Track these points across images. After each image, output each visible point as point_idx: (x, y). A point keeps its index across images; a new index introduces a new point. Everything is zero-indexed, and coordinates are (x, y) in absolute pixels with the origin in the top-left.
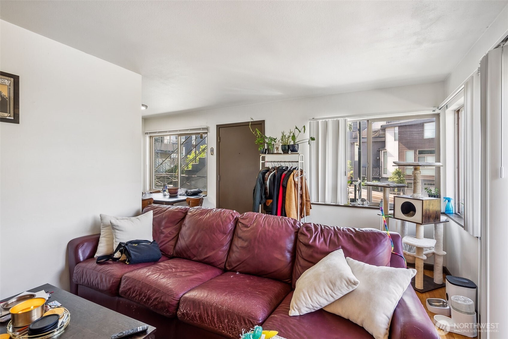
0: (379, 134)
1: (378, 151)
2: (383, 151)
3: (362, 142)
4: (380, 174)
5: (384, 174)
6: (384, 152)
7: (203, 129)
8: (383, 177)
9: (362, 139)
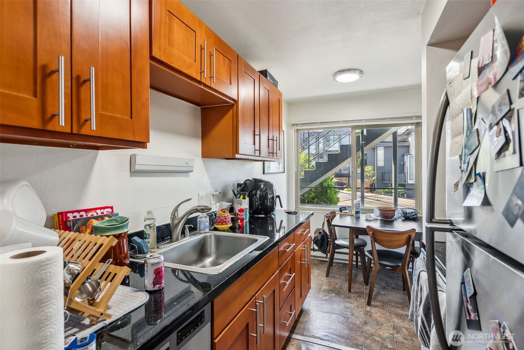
0: (403, 138)
1: (402, 156)
2: (408, 156)
3: (398, 146)
4: (406, 180)
5: (410, 180)
6: (410, 157)
7: (416, 117)
8: (408, 183)
9: (398, 143)
